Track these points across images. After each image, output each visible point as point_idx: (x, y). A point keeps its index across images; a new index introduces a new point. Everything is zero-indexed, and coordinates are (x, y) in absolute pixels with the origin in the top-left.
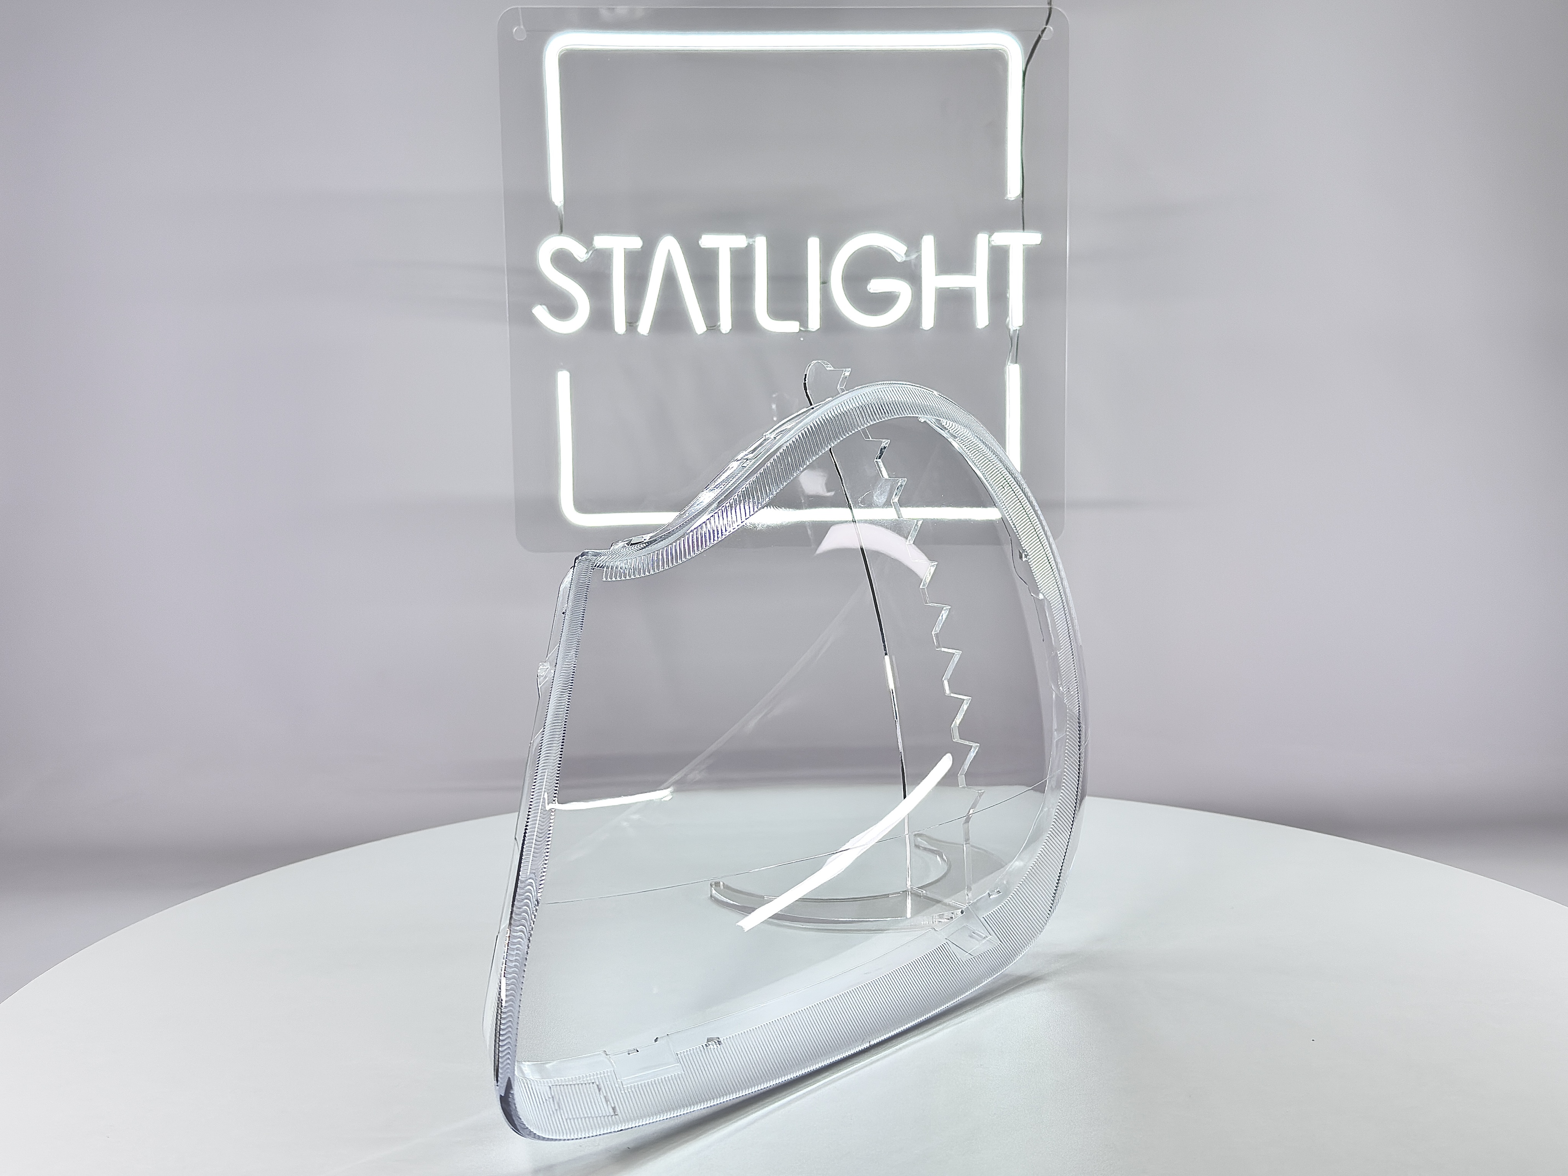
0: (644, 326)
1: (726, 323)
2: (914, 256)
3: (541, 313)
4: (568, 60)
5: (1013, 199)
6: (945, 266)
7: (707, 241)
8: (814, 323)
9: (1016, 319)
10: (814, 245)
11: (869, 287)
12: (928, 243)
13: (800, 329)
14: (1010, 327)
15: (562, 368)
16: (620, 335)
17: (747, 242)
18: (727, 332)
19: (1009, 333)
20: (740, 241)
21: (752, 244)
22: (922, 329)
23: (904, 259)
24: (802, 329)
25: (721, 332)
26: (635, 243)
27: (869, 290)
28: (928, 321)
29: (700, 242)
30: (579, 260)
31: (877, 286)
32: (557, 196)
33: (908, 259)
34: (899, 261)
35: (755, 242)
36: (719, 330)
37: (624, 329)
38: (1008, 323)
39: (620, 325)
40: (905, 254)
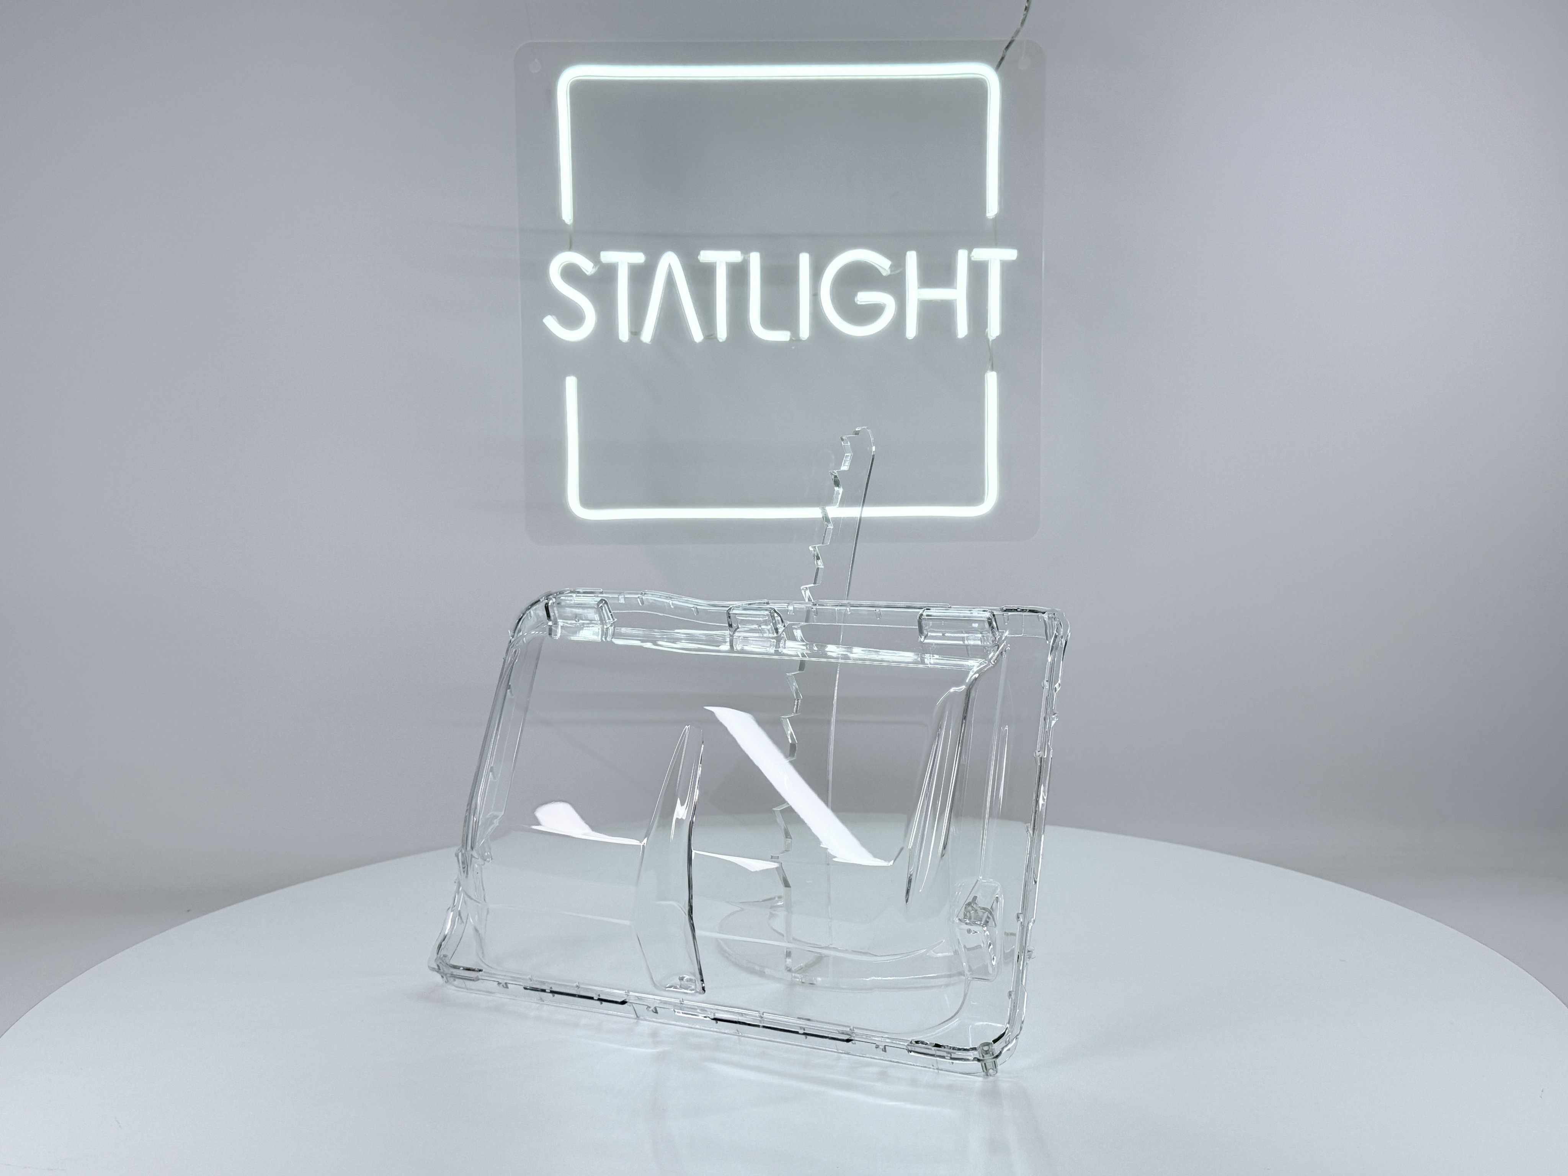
0: (647, 335)
1: (722, 332)
2: (898, 272)
3: (551, 322)
4: (580, 90)
5: (991, 218)
6: (928, 279)
7: (706, 256)
8: (805, 332)
9: (994, 329)
10: (805, 260)
11: (856, 300)
12: (912, 259)
13: (791, 339)
14: (989, 336)
15: (569, 374)
16: (624, 343)
17: (742, 257)
18: (724, 340)
19: (989, 344)
20: (735, 256)
21: (746, 258)
22: (907, 339)
23: (889, 273)
24: (794, 339)
25: (718, 340)
26: (639, 258)
27: (856, 301)
28: (911, 331)
29: (699, 257)
30: (588, 274)
31: (864, 297)
32: (567, 213)
33: (893, 273)
34: (884, 274)
35: (749, 257)
36: (716, 338)
37: (628, 339)
38: (987, 334)
39: (624, 334)
40: (890, 267)
